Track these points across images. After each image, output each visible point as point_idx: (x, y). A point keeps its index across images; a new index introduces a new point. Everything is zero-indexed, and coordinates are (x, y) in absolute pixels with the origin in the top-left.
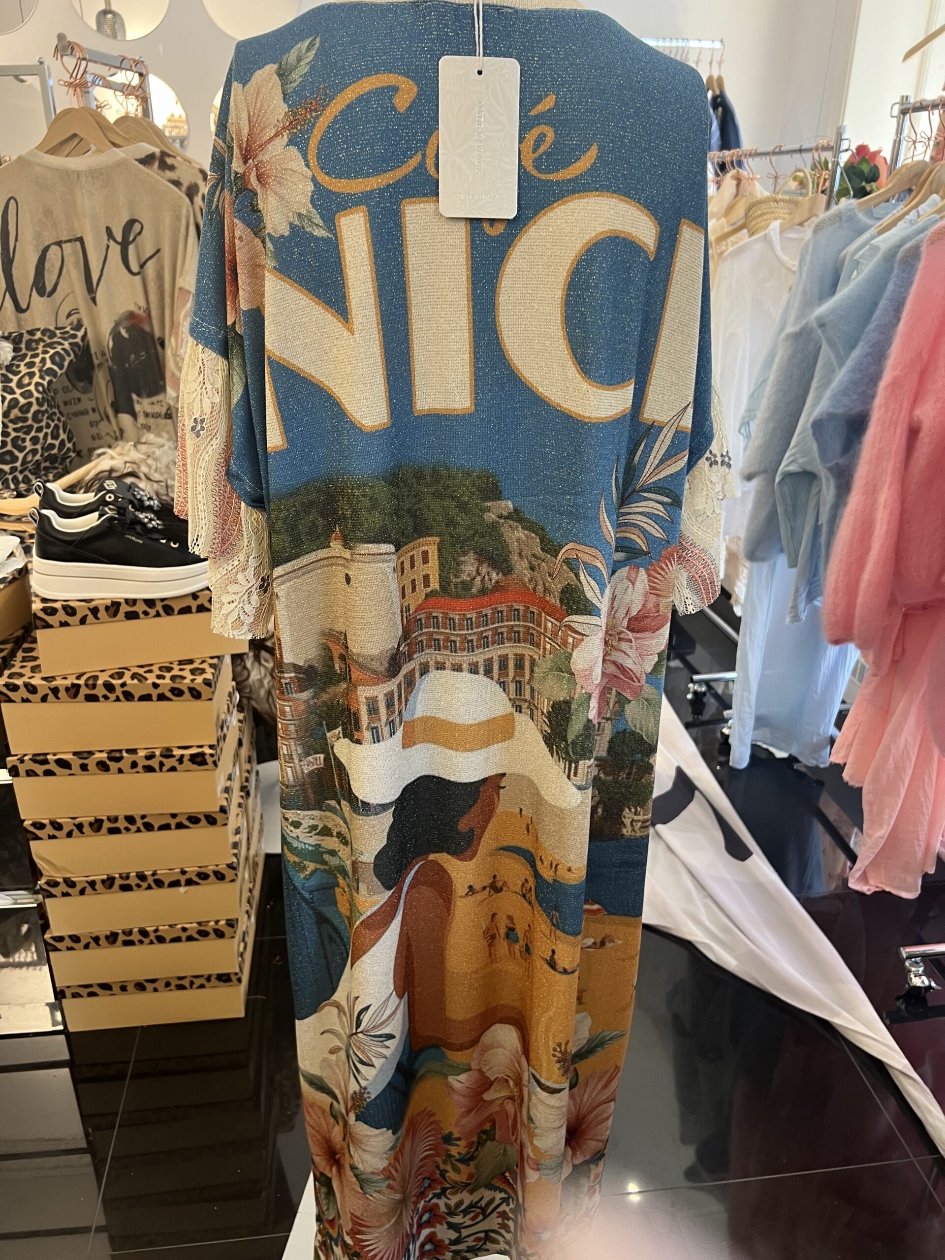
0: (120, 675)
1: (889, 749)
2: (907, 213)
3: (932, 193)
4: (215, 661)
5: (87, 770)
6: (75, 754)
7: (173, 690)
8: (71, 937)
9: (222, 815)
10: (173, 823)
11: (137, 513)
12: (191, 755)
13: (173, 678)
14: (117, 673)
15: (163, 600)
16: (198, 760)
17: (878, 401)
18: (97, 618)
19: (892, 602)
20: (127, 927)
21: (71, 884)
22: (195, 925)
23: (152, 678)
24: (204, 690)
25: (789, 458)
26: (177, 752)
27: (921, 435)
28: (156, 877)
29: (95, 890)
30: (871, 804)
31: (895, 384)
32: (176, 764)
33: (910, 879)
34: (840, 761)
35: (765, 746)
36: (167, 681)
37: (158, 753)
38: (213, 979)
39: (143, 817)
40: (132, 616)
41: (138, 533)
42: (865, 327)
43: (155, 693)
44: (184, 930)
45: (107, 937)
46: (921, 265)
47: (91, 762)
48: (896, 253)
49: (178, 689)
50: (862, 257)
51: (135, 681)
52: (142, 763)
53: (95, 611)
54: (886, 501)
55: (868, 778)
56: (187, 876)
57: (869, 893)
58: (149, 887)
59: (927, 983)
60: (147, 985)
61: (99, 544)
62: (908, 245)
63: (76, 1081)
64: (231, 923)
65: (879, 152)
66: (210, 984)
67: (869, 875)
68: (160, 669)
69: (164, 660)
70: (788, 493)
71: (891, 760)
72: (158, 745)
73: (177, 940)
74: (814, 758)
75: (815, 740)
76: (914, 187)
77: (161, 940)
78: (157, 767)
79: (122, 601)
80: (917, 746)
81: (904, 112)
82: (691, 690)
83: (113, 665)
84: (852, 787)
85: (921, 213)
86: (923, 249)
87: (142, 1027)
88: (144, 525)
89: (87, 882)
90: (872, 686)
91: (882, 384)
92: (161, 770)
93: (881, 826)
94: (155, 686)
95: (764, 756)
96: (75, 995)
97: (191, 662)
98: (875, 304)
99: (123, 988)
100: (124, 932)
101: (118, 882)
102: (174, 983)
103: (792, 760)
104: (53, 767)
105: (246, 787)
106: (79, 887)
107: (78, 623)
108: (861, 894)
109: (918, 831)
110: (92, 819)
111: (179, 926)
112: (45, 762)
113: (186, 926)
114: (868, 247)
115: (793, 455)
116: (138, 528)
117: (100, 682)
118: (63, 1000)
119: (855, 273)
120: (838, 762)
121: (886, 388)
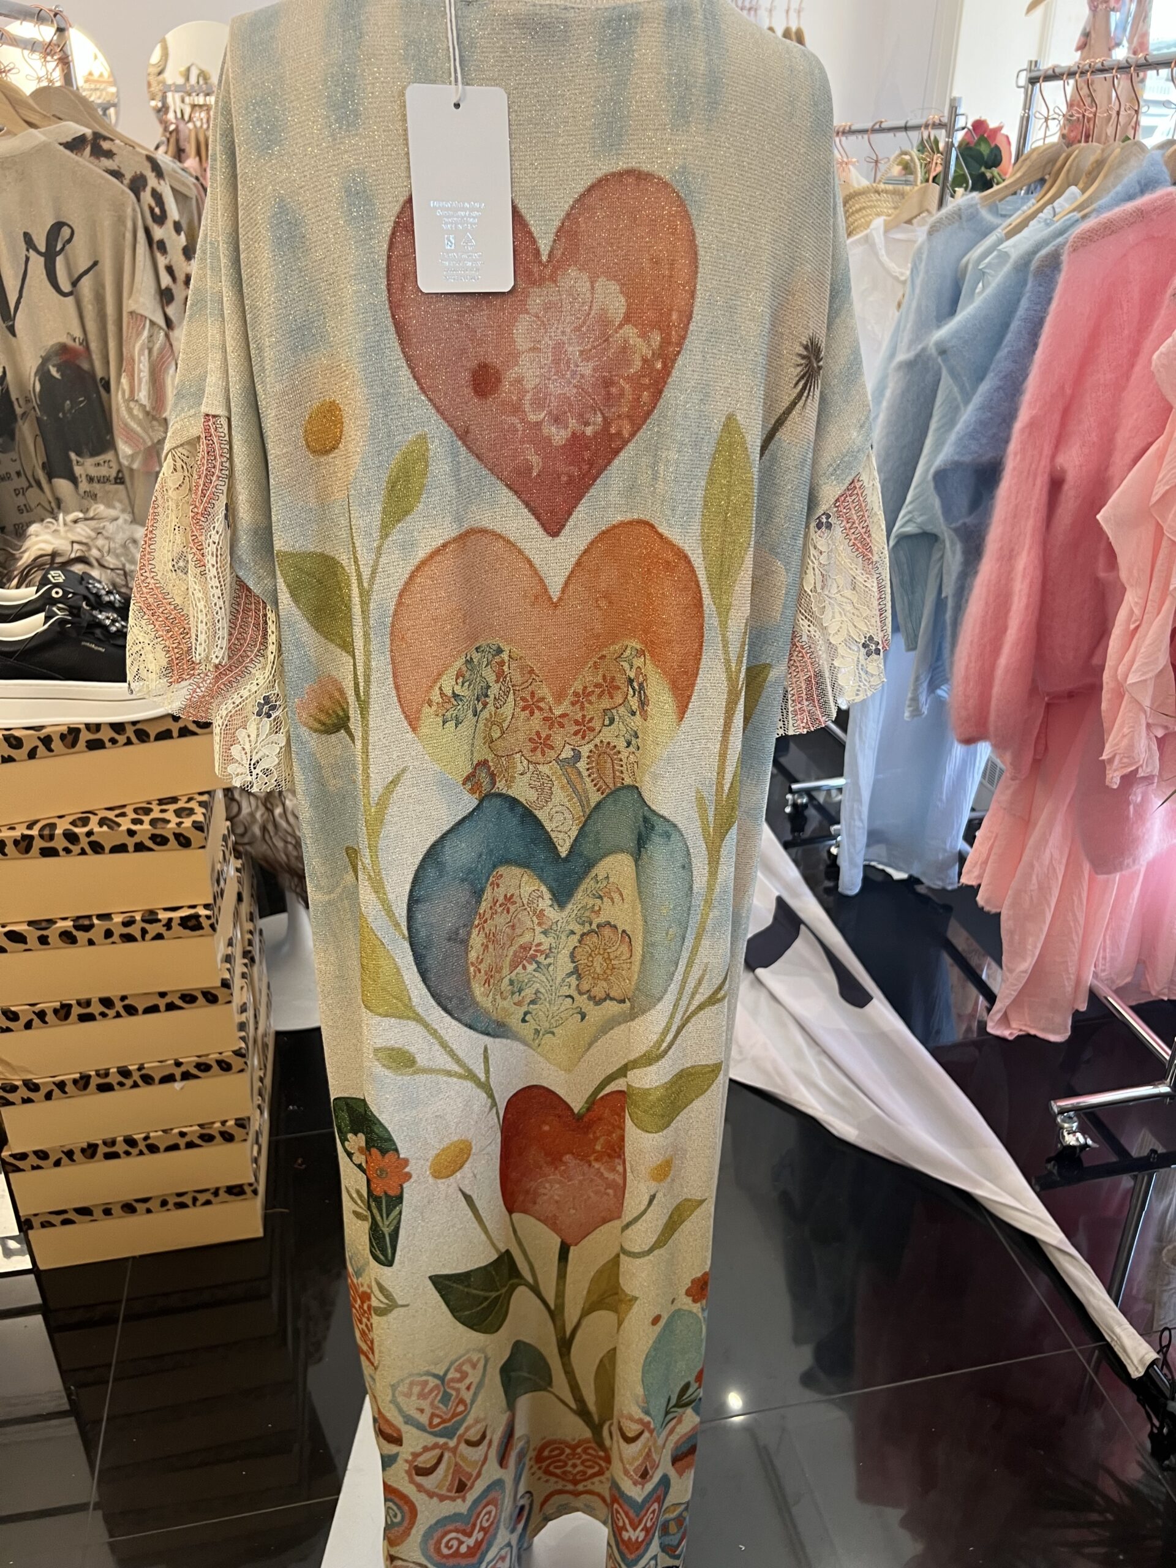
0: (85, 821)
1: (1032, 866)
2: (1040, 210)
3: (1069, 186)
4: (205, 798)
5: (48, 944)
6: (30, 923)
7: (153, 838)
8: (36, 1153)
9: (225, 990)
10: (162, 1003)
11: (95, 612)
12: (182, 918)
13: (153, 822)
14: (79, 819)
15: (134, 723)
16: (190, 924)
17: (1013, 446)
18: (51, 750)
19: (1033, 691)
20: (108, 1136)
21: (35, 1088)
22: (197, 1128)
23: (125, 824)
24: (195, 836)
25: (904, 517)
26: (163, 916)
27: (1066, 487)
28: (143, 1072)
29: (65, 1092)
30: (1011, 933)
31: (1033, 425)
32: (163, 930)
33: (1058, 1019)
34: (973, 882)
35: (880, 867)
36: (146, 826)
37: (138, 917)
38: (221, 1192)
39: (123, 998)
40: (95, 745)
41: (99, 639)
42: (995, 354)
43: (131, 842)
44: (182, 1134)
45: (83, 1151)
46: (1062, 278)
47: (52, 934)
48: (1030, 261)
49: (161, 836)
50: (989, 265)
51: (105, 828)
52: (119, 930)
53: (47, 741)
54: (1025, 569)
55: (1007, 902)
56: (183, 1069)
57: (1011, 1038)
58: (135, 1085)
59: (1082, 1140)
60: (138, 1206)
61: (48, 655)
62: (1043, 252)
63: (52, 1329)
64: (242, 1123)
65: (1000, 128)
66: (219, 1199)
67: (1011, 1016)
68: (136, 811)
69: (140, 799)
70: (904, 559)
71: (1034, 878)
72: (138, 907)
73: (174, 1147)
74: (940, 879)
75: (941, 857)
76: (1047, 177)
77: (153, 1149)
78: (138, 935)
79: (82, 727)
80: (1064, 861)
81: (1033, 81)
82: (790, 802)
83: (75, 809)
84: (988, 913)
85: (1057, 210)
86: (1064, 258)
87: (134, 1258)
88: (106, 628)
89: (54, 1083)
90: (1009, 792)
91: (1018, 426)
92: (143, 938)
93: (1024, 959)
94: (131, 833)
95: (880, 878)
96: (45, 1225)
97: (174, 800)
98: (1006, 326)
99: (107, 1212)
100: (105, 1143)
101: (95, 1081)
102: (172, 1201)
103: (913, 881)
105: (250, 952)
106: (43, 1091)
107: (26, 757)
108: (1002, 1040)
109: (1066, 962)
110: (57, 1005)
111: (176, 1131)
113: (184, 1130)
114: (995, 253)
115: (909, 512)
116: (98, 632)
117: (59, 831)
118: (30, 1232)
119: (980, 285)
120: (970, 883)
121: (1023, 430)
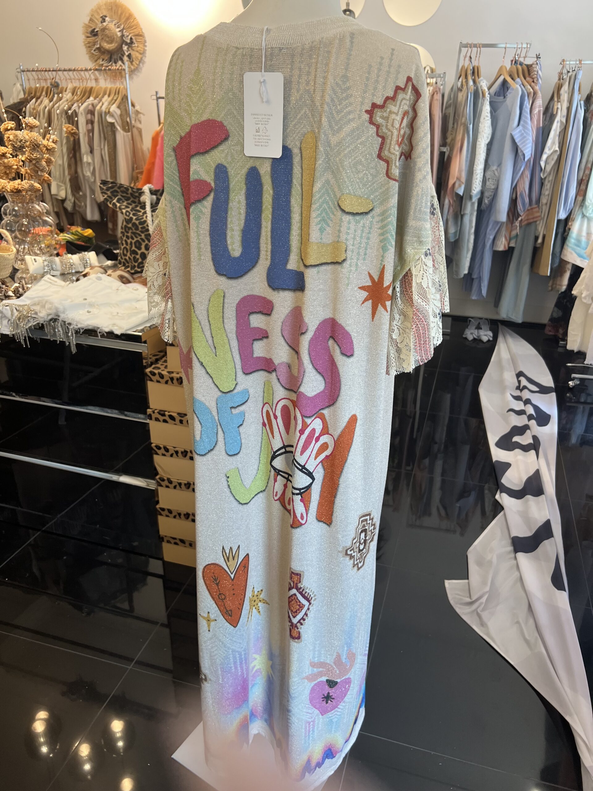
6: (179, 414)
8: (168, 510)
21: (170, 482)
29: (181, 488)
45: (184, 515)
89: (178, 483)
96: (168, 542)
99: (191, 545)
104: (167, 418)
106: (174, 484)
110: (183, 450)
112: (164, 415)
118: (163, 543)
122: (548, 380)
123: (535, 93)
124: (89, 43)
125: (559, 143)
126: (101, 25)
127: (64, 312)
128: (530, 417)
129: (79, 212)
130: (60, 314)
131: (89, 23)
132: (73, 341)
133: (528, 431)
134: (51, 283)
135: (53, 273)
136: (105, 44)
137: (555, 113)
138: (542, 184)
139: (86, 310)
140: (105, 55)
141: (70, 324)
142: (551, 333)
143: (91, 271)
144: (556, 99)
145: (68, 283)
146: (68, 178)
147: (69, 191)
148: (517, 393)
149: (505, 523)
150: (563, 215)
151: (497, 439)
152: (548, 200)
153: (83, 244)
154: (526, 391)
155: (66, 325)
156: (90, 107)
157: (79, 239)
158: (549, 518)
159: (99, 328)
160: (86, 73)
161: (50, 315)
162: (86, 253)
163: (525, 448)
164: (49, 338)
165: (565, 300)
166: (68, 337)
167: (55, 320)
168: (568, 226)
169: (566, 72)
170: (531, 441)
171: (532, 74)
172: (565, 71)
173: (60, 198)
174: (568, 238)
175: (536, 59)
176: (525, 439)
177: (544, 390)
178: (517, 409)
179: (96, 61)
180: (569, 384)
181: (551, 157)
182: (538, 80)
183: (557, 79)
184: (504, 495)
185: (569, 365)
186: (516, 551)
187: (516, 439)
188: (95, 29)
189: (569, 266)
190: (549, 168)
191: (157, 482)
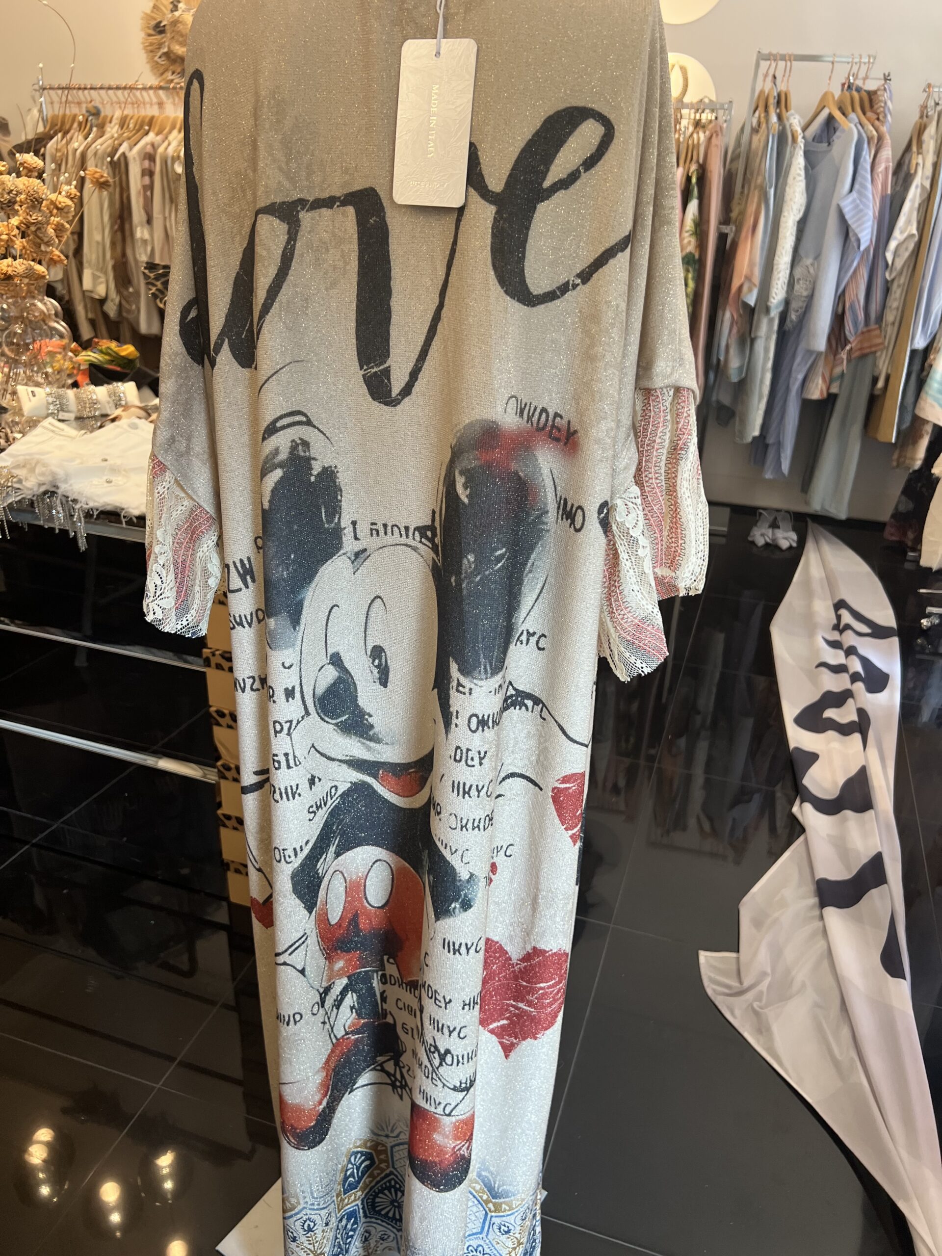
118: (228, 872)
122: (886, 617)
123: (880, 138)
124: (151, 44)
125: (919, 222)
126: (170, 16)
127: (65, 481)
128: (855, 678)
129: (127, 319)
130: (59, 485)
131: (152, 12)
132: (82, 530)
133: (850, 701)
134: (53, 431)
135: (62, 415)
136: (177, 47)
137: (912, 171)
138: (887, 290)
139: (105, 478)
140: (177, 64)
141: (75, 501)
142: (894, 538)
143: (123, 414)
144: (914, 148)
145: (83, 432)
146: (110, 264)
147: (112, 285)
148: (835, 636)
149: (804, 855)
150: (920, 343)
151: (797, 712)
152: (896, 318)
153: (118, 369)
154: (849, 632)
155: (69, 503)
156: (149, 149)
157: (113, 361)
158: (880, 850)
159: (123, 509)
160: (144, 93)
161: (44, 484)
162: (120, 384)
163: (845, 730)
164: (41, 523)
165: (919, 485)
166: (74, 523)
167: (51, 494)
168: (929, 361)
169: (933, 104)
170: (855, 717)
171: (876, 107)
172: (931, 103)
173: (97, 297)
174: (929, 380)
175: (883, 82)
176: (846, 714)
177: (879, 632)
178: (833, 662)
179: (162, 74)
180: (921, 624)
181: (904, 246)
182: (885, 116)
183: (918, 115)
184: (808, 806)
185: (922, 591)
186: (823, 905)
187: (830, 713)
188: (160, 22)
189: (929, 428)
190: (899, 264)
191: (219, 771)
